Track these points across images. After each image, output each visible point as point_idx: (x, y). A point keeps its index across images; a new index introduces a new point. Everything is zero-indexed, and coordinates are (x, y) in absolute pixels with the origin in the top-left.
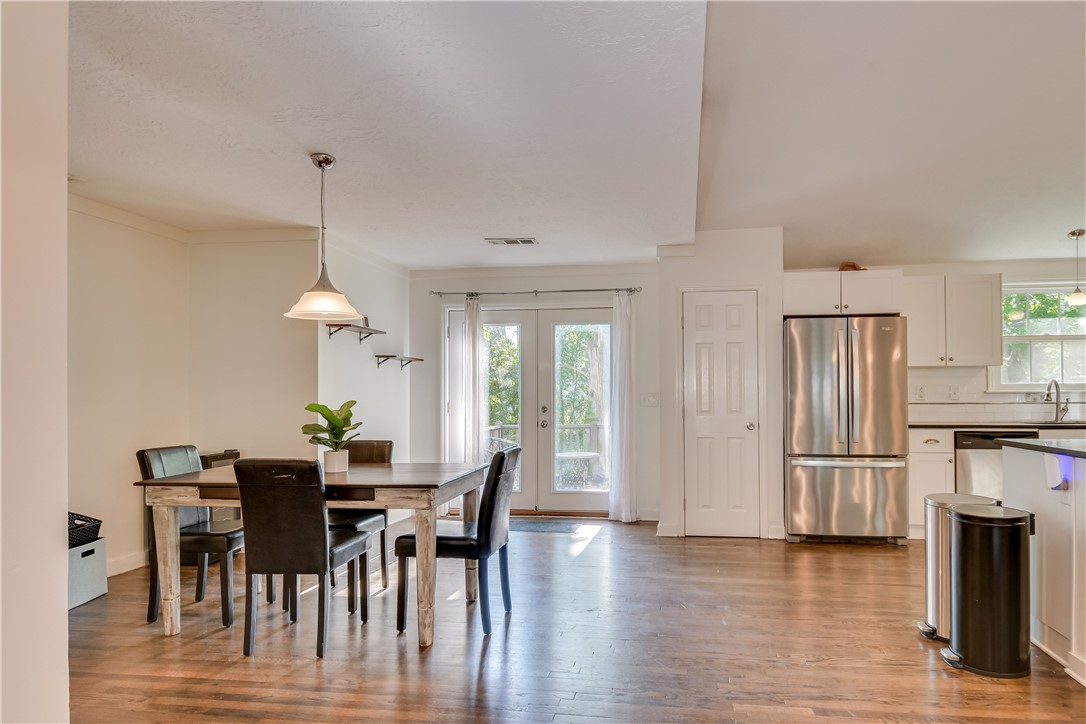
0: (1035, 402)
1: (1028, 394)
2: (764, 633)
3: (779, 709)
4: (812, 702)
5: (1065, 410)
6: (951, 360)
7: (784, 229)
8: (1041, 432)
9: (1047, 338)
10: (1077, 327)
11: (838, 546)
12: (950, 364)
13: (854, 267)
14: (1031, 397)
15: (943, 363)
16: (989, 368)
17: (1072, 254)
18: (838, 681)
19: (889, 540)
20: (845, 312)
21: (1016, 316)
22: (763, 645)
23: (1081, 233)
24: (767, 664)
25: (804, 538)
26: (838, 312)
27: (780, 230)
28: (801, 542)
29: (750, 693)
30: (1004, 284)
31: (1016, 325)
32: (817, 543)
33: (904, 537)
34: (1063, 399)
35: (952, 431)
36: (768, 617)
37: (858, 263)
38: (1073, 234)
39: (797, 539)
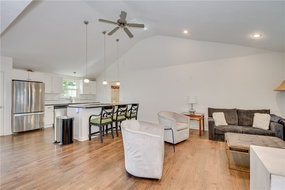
0: (67, 100)
1: (66, 99)
2: (18, 154)
3: (29, 165)
4: (36, 161)
5: (72, 101)
6: (53, 92)
7: (13, 59)
8: (69, 105)
9: (69, 89)
10: (74, 88)
11: (28, 133)
12: (53, 93)
13: (31, 71)
14: (67, 99)
15: (51, 93)
16: (60, 94)
17: (74, 76)
18: (40, 156)
19: (40, 129)
20: (30, 81)
21: (64, 85)
22: (18, 156)
23: (75, 73)
24: (22, 159)
25: (18, 133)
26: (28, 80)
27: (12, 59)
28: (17, 134)
29: (20, 165)
30: (63, 79)
31: (65, 86)
32: (22, 133)
33: (43, 128)
34: (72, 100)
35: (53, 106)
36: (17, 151)
37: (32, 70)
38: (74, 73)
39: (16, 134)
